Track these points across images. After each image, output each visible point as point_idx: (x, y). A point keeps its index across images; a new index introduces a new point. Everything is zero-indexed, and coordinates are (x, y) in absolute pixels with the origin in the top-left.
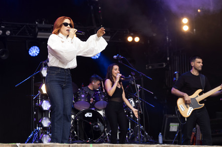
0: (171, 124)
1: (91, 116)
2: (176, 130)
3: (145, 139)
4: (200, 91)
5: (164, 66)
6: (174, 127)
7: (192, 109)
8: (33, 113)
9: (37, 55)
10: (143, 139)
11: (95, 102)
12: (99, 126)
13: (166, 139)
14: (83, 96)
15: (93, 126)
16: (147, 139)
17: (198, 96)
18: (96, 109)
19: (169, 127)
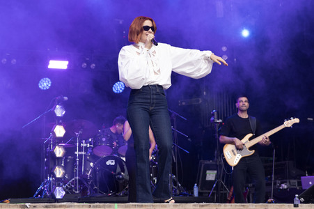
0: (208, 172)
1: (113, 164)
2: (213, 179)
3: (178, 192)
4: (250, 135)
5: (200, 101)
6: (211, 175)
7: (241, 157)
8: (44, 159)
9: (48, 88)
10: (175, 191)
11: (119, 147)
12: (123, 176)
13: (202, 190)
14: (104, 139)
15: (115, 176)
16: (180, 191)
17: (247, 141)
18: (119, 155)
19: (205, 175)
